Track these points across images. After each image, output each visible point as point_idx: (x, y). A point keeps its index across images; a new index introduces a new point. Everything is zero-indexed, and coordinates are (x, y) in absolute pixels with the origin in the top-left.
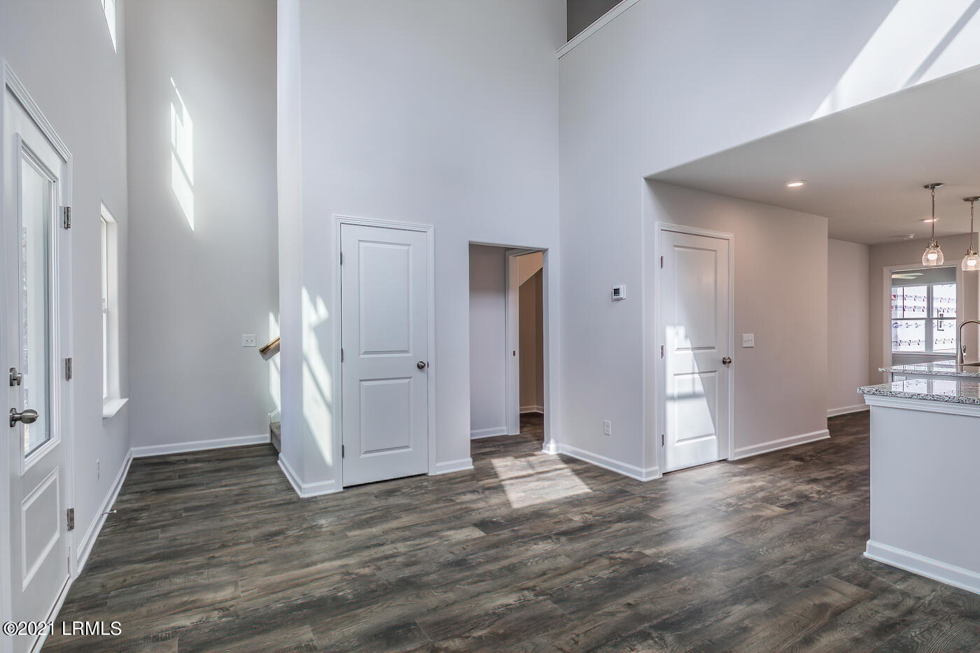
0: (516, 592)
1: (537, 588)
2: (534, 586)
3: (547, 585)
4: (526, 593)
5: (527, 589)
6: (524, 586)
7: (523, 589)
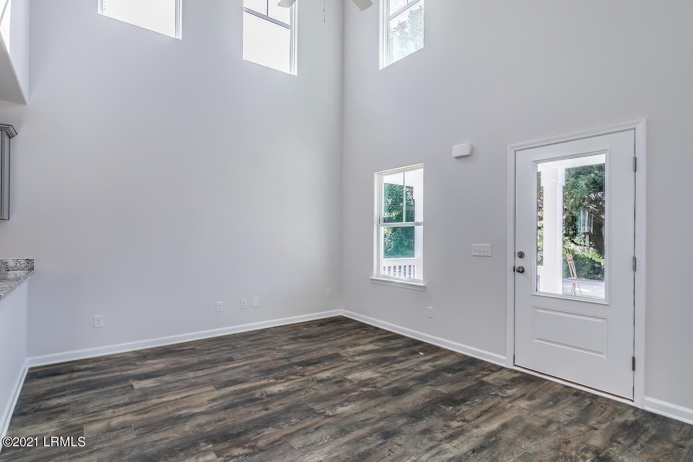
0: (338, 414)
1: (323, 417)
2: (325, 418)
3: (316, 420)
4: (331, 414)
5: (330, 416)
6: (333, 418)
7: (333, 416)
